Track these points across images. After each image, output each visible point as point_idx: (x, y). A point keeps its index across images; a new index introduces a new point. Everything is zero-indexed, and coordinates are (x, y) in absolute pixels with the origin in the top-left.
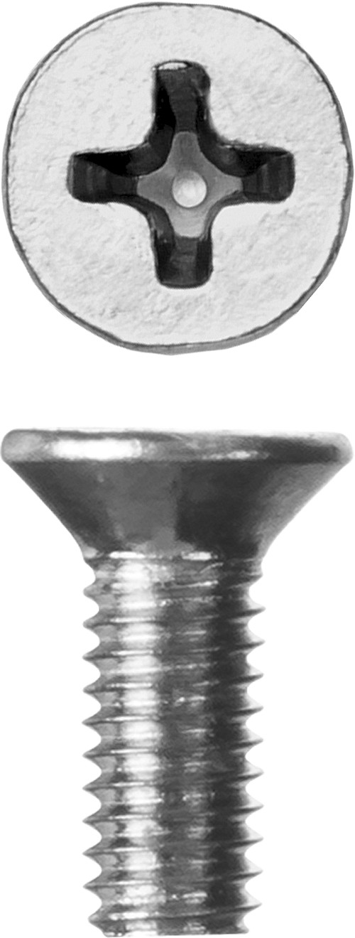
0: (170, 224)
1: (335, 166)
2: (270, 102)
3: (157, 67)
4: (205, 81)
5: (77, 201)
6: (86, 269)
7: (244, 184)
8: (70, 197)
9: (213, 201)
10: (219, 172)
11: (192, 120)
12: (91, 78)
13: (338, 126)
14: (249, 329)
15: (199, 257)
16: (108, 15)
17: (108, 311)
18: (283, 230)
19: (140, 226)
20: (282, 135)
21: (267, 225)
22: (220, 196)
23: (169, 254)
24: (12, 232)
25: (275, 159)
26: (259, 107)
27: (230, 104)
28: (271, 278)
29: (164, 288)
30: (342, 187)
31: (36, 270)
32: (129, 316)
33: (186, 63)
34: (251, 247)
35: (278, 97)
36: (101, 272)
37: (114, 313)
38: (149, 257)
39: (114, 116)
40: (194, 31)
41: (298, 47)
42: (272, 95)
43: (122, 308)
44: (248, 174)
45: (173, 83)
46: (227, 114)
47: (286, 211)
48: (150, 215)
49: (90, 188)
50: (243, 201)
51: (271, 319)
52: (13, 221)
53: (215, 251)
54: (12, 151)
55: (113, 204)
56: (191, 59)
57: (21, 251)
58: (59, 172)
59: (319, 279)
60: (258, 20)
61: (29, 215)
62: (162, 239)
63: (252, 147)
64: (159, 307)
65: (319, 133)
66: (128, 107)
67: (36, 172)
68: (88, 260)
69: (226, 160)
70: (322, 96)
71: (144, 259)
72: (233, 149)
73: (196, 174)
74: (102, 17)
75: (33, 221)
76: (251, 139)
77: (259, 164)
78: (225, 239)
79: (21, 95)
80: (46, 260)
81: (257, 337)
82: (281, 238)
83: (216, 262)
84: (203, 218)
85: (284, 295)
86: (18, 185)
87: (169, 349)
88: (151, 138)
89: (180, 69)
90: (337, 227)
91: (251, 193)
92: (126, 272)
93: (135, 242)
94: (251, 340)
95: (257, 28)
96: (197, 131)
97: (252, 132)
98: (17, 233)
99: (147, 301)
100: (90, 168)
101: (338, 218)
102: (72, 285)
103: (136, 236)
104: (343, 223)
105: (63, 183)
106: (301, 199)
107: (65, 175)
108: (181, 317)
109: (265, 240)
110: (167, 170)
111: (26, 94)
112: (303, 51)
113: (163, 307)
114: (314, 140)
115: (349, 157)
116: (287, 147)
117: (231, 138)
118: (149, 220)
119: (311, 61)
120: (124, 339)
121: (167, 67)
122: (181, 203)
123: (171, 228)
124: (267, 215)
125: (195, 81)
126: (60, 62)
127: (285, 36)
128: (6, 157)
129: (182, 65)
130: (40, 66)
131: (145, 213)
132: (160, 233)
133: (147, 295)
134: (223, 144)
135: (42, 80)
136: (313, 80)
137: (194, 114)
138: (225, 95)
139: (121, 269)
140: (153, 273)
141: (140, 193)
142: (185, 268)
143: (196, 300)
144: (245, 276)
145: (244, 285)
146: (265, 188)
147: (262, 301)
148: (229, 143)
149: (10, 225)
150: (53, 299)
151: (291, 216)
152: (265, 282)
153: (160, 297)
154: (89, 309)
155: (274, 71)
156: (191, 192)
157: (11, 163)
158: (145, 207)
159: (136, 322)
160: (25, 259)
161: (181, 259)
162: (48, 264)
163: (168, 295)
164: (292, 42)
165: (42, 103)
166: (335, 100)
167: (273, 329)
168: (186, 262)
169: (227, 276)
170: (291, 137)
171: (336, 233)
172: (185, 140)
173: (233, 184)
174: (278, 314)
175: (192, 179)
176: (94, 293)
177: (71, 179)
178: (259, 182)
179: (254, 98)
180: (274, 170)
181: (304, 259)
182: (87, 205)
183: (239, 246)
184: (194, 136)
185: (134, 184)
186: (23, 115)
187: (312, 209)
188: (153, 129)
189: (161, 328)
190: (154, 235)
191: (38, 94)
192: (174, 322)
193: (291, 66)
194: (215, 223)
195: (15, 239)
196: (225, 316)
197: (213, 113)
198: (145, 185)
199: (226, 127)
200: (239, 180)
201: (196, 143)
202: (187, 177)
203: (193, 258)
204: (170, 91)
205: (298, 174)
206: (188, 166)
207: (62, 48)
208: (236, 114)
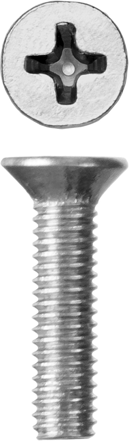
0: (61, 81)
1: (122, 60)
2: (98, 37)
3: (57, 24)
4: (74, 30)
5: (28, 73)
6: (31, 98)
7: (89, 67)
8: (25, 72)
9: (77, 73)
10: (79, 62)
11: (69, 44)
12: (33, 28)
13: (123, 46)
14: (90, 120)
15: (72, 93)
16: (39, 5)
17: (39, 113)
18: (103, 84)
19: (51, 82)
20: (102, 49)
21: (97, 82)
22: (80, 71)
23: (61, 92)
24: (4, 84)
25: (99, 58)
26: (94, 39)
27: (83, 38)
28: (98, 101)
29: (59, 105)
30: (124, 68)
31: (13, 98)
32: (47, 115)
33: (67, 23)
34: (91, 90)
35: (101, 35)
36: (37, 99)
37: (41, 114)
38: (54, 93)
39: (41, 42)
40: (70, 11)
41: (108, 17)
42: (99, 34)
43: (44, 112)
44: (90, 63)
45: (62, 30)
46: (82, 41)
47: (104, 77)
48: (54, 78)
49: (33, 69)
50: (88, 73)
51: (98, 116)
52: (5, 80)
53: (78, 91)
54: (4, 55)
55: (41, 74)
56: (69, 21)
57: (8, 91)
58: (21, 63)
59: (116, 101)
60: (94, 7)
61: (10, 78)
62: (59, 87)
63: (91, 53)
64: (58, 112)
65: (116, 48)
66: (46, 39)
67: (13, 62)
68: (32, 95)
69: (82, 58)
70: (117, 35)
71: (52, 94)
72: (84, 54)
73: (71, 63)
74: (37, 6)
75: (12, 80)
76: (91, 51)
77: (94, 60)
78: (82, 87)
79: (7, 34)
80: (17, 94)
81: (93, 123)
82: (102, 87)
83: (78, 95)
84: (74, 79)
85: (103, 107)
86: (6, 67)
87: (61, 127)
88: (55, 50)
89: (65, 25)
90: (122, 83)
91: (91, 70)
92: (45, 99)
93: (49, 88)
94: (91, 123)
95: (93, 10)
96: (71, 48)
97: (91, 48)
98: (6, 85)
99: (53, 109)
100: (32, 61)
101: (123, 80)
102: (26, 103)
103: (49, 86)
104: (124, 81)
105: (23, 67)
106: (109, 72)
107: (23, 64)
108: (66, 115)
109: (96, 87)
110: (61, 62)
111: (9, 34)
112: (110, 19)
113: (59, 112)
114: (114, 51)
115: (127, 57)
116: (104, 53)
117: (84, 50)
118: (54, 80)
119: (113, 22)
120: (45, 123)
121: (60, 24)
122: (65, 74)
123: (62, 83)
124: (97, 78)
125: (71, 30)
126: (22, 23)
127: (103, 13)
128: (2, 57)
129: (66, 24)
130: (14, 24)
131: (52, 78)
132: (58, 85)
133: (53, 107)
134: (81, 52)
135: (15, 29)
136: (114, 29)
137: (70, 41)
138: (81, 35)
139: (44, 98)
140: (55, 99)
141: (51, 70)
142: (67, 97)
143: (71, 109)
144: (89, 100)
145: (88, 104)
146: (96, 68)
147: (95, 109)
148: (83, 52)
149: (4, 82)
150: (19, 109)
151: (106, 79)
152: (96, 103)
153: (58, 108)
154: (32, 112)
155: (99, 26)
156: (69, 70)
157: (4, 59)
158: (52, 75)
159: (49, 117)
160: (9, 94)
161: (66, 94)
162: (17, 96)
163: (61, 107)
164: (106, 15)
165: (15, 37)
166: (121, 36)
167: (99, 120)
168: (68, 95)
169: (82, 100)
170: (105, 50)
171: (122, 85)
172: (66, 51)
173: (85, 67)
174: (101, 114)
175: (70, 65)
176: (34, 107)
177: (26, 65)
178: (94, 66)
179: (92, 36)
180: (99, 62)
181: (110, 94)
182: (31, 74)
183: (87, 90)
184: (70, 50)
185: (49, 67)
186: (8, 42)
187: (113, 76)
188: (55, 47)
189: (58, 119)
190: (56, 85)
191: (13, 34)
192: (63, 117)
193: (105, 24)
194: (78, 81)
195: (5, 87)
196: (82, 115)
197: (77, 41)
198: (52, 67)
199: (82, 46)
200: (86, 65)
201: (71, 52)
202: (68, 64)
203: (70, 94)
204: (62, 33)
205: (108, 63)
206: (68, 60)
207: (22, 17)
208: (85, 41)
